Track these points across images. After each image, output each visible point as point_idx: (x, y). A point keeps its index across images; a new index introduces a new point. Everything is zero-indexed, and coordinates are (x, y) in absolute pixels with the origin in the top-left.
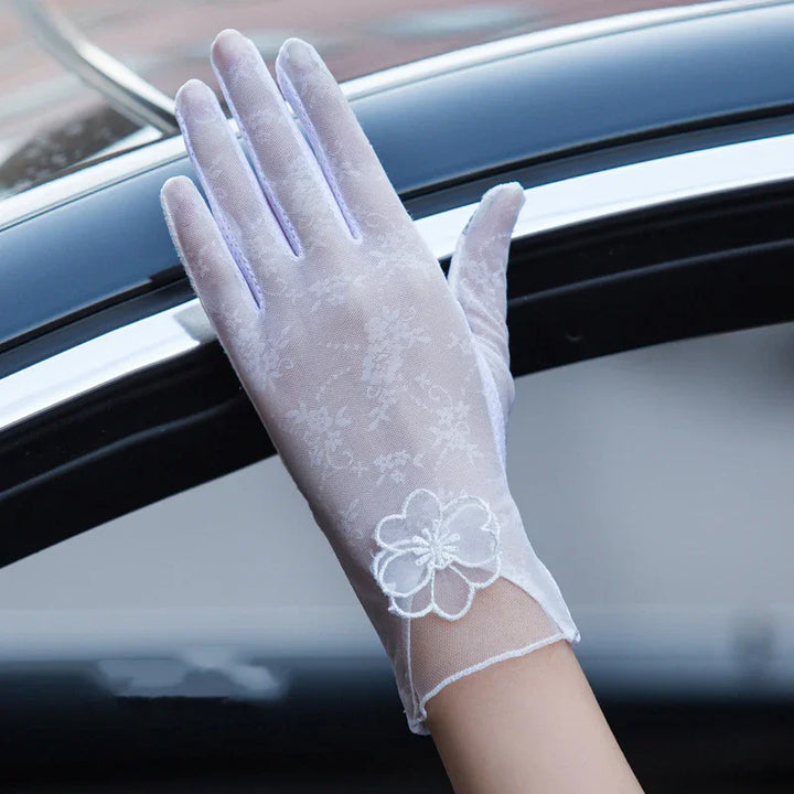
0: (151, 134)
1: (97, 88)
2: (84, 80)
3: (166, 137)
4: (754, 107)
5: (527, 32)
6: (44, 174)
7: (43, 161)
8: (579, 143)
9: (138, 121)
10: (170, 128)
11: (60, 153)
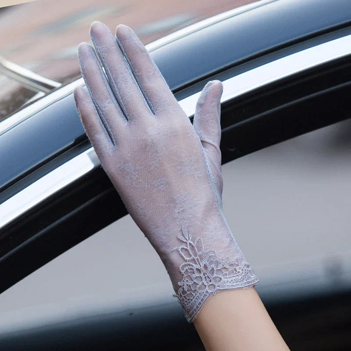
0: (41, 94)
1: (16, 80)
3: (47, 94)
4: (310, 33)
5: (193, 24)
9: (34, 90)
10: (48, 90)
11: (2, 109)
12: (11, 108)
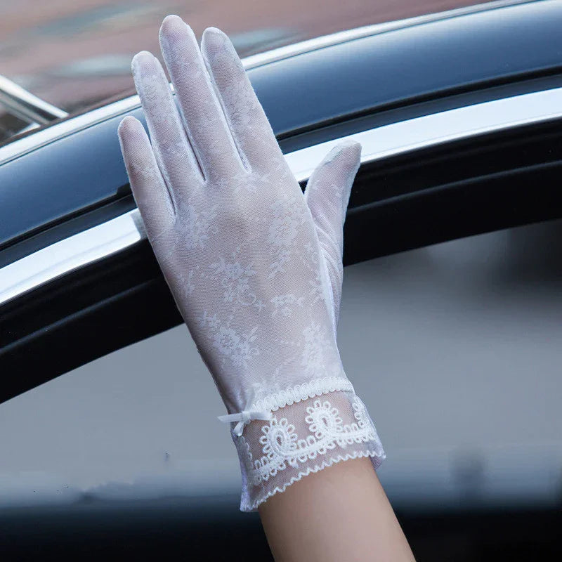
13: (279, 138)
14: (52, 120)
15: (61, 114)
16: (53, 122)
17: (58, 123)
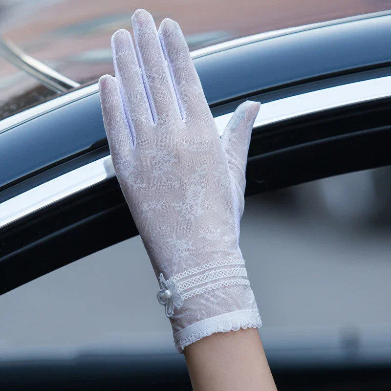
1: (34, 76)
2: (28, 73)
6: (6, 114)
7: (6, 108)
8: (289, 82)
12: (22, 104)
13: (211, 106)
14: (69, 88)
15: (76, 85)
16: (69, 91)
17: (72, 91)
